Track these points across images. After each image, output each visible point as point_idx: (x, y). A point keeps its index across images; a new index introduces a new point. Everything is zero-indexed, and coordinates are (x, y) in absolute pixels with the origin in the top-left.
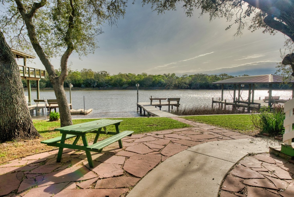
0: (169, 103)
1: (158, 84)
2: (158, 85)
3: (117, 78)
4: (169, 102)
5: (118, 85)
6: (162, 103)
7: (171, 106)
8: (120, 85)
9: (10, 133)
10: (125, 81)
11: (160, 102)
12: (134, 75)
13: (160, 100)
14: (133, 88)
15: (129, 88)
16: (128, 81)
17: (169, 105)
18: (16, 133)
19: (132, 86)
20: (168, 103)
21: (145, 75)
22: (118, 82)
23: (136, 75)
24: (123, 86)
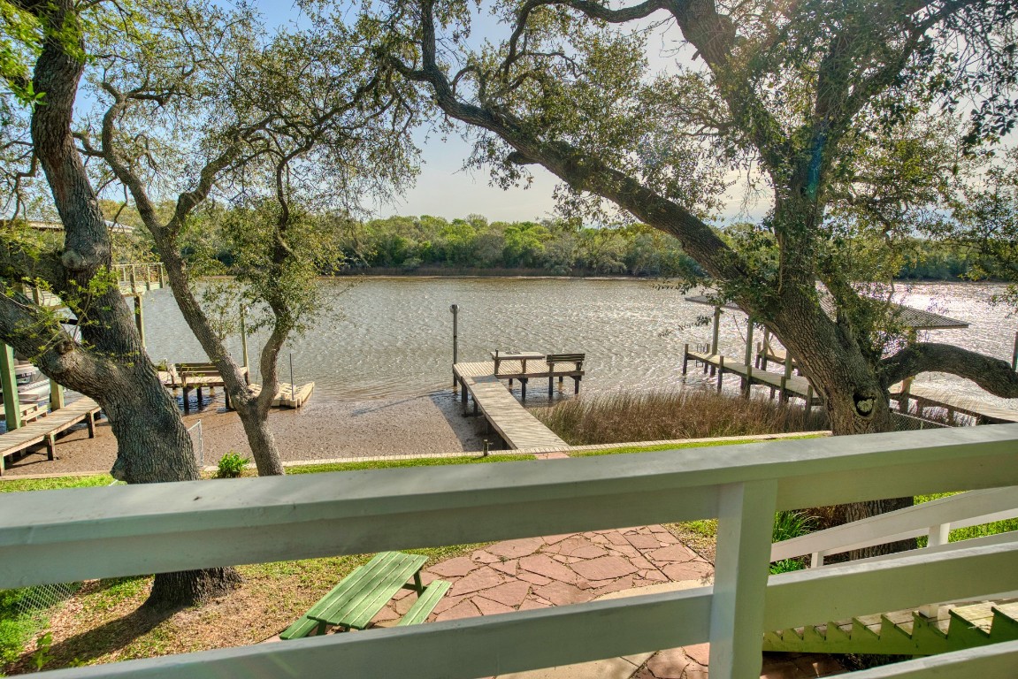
0: (551, 369)
1: (522, 256)
2: (522, 262)
3: (385, 236)
4: (551, 366)
5: (389, 258)
6: (530, 370)
7: (556, 379)
8: (394, 258)
9: (186, 587)
10: (410, 247)
11: (524, 366)
12: (439, 223)
13: (524, 360)
14: (438, 270)
15: (426, 269)
16: (421, 245)
17: (550, 375)
18: (199, 587)
19: (434, 261)
20: (547, 369)
21: (478, 223)
22: (388, 247)
23: (450, 221)
24: (405, 263)
